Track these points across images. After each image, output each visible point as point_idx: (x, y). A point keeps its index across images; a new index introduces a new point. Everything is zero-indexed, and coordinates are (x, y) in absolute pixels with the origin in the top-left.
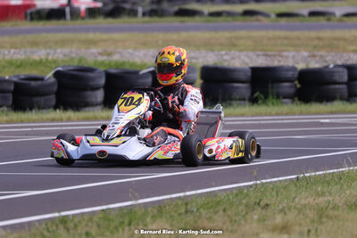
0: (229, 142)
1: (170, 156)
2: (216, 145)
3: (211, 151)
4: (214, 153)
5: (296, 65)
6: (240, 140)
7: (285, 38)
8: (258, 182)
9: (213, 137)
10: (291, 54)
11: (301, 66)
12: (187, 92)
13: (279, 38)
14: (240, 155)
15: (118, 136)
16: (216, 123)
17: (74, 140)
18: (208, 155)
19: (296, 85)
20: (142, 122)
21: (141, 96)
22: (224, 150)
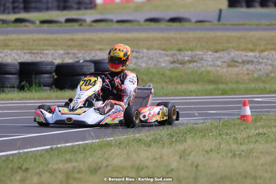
0: (157, 109)
1: (116, 121)
2: (148, 112)
3: (144, 116)
4: (147, 118)
5: (54, 61)
6: (165, 108)
7: (46, 40)
8: (21, 151)
9: (146, 106)
10: (51, 52)
11: (57, 61)
12: (126, 76)
13: (42, 40)
14: (165, 118)
15: (80, 107)
16: (148, 96)
17: (50, 109)
18: (143, 119)
19: (54, 76)
20: (97, 97)
21: (96, 79)
22: (153, 116)
